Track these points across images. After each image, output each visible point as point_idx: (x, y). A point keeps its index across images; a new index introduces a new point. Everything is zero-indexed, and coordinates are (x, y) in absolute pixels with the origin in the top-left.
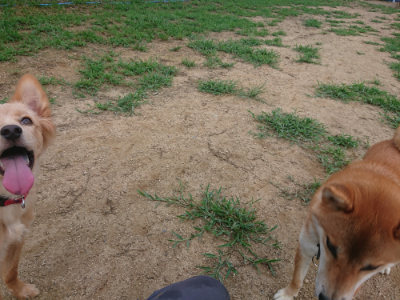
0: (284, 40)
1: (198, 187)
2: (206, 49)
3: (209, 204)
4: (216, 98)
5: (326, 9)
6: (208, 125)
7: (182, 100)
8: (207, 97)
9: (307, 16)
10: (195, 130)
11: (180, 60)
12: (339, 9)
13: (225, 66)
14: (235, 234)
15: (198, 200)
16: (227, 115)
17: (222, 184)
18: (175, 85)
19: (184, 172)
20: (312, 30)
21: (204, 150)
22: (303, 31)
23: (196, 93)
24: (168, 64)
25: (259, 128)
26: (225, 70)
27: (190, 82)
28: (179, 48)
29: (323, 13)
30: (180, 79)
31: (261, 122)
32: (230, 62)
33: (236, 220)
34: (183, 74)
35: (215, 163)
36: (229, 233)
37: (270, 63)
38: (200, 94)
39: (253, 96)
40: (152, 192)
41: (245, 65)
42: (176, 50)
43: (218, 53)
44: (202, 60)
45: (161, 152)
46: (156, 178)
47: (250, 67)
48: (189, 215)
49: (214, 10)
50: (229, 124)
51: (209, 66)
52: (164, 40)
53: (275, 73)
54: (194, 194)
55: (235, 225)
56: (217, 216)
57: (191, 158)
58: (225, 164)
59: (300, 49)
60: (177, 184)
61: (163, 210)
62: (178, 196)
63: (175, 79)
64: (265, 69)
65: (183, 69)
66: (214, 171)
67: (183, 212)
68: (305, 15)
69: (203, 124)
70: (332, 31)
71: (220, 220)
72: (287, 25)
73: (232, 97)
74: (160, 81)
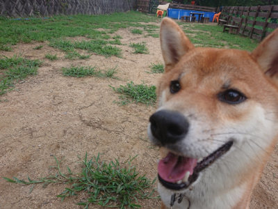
0: (122, 41)
1: (75, 158)
2: (65, 47)
3: (90, 174)
4: (80, 80)
5: (142, 23)
6: (77, 101)
7: (49, 84)
8: (73, 80)
9: (133, 28)
10: (65, 107)
11: (43, 55)
12: (150, 23)
13: (83, 58)
14: (122, 197)
15: (77, 173)
16: (92, 91)
17: (99, 149)
18: (41, 73)
19: (58, 147)
20: (137, 36)
21: (77, 122)
22: (132, 36)
23: (61, 78)
24: (32, 59)
25: (121, 98)
26: (83, 61)
27: (55, 71)
28: (41, 47)
29: (141, 26)
30: (45, 69)
31: (121, 93)
32: (86, 55)
33: (119, 182)
34: (47, 65)
35: (89, 132)
36: (115, 198)
37: (116, 55)
38: (65, 78)
39: (110, 75)
40: (24, 175)
41: (98, 57)
42: (38, 48)
43: (75, 50)
44: (63, 55)
45: (31, 132)
46: (27, 160)
47: (102, 58)
48: (69, 191)
49: (67, 24)
50: (95, 98)
51: (69, 58)
52: (27, 43)
53: (121, 60)
54: (72, 167)
55: (120, 188)
56: (100, 183)
57: (65, 132)
58: (99, 131)
59: (134, 46)
60: (52, 161)
61: (40, 193)
62: (55, 174)
63: (39, 69)
64: (113, 58)
65: (47, 61)
66: (89, 139)
67: (62, 189)
68: (131, 27)
69: (72, 101)
70: (149, 35)
71: (104, 188)
72: (120, 32)
73: (94, 78)
74: (26, 71)
